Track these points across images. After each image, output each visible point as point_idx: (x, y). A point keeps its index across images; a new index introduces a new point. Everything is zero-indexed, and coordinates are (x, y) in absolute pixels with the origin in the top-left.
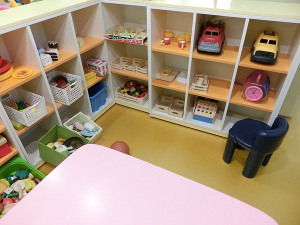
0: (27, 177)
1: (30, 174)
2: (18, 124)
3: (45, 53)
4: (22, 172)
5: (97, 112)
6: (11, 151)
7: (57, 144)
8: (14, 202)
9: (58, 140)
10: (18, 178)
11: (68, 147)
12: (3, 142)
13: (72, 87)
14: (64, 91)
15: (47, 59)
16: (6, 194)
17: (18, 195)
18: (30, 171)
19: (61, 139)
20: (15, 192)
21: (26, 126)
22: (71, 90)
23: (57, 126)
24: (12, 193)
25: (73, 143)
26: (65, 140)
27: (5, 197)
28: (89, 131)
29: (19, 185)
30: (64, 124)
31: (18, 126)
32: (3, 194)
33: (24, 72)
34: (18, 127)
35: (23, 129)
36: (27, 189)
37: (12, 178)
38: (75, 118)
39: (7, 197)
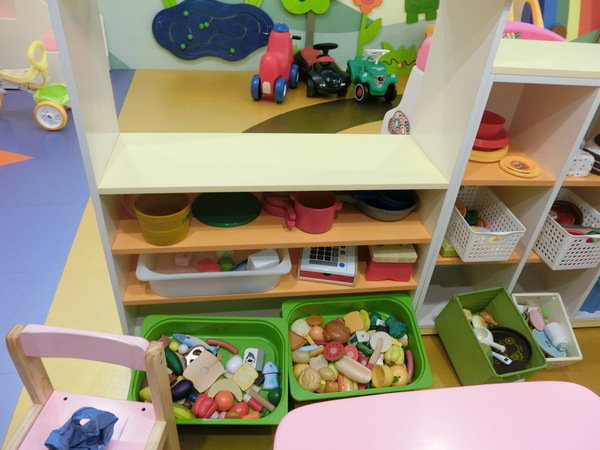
0: (398, 337)
1: (406, 337)
2: (448, 246)
3: (585, 150)
4: (397, 323)
5: (586, 315)
6: (407, 280)
7: (477, 321)
8: (359, 360)
9: (482, 313)
10: (386, 329)
11: (495, 341)
12: (410, 259)
13: (590, 240)
14: (570, 239)
15: (583, 163)
16: (356, 339)
17: (370, 356)
18: (408, 330)
19: (488, 317)
20: (370, 347)
21: (458, 257)
22: (584, 244)
23: (502, 291)
24: (365, 343)
25: (509, 341)
26: (496, 324)
27: (352, 341)
28: (549, 341)
29: (381, 341)
30: (514, 296)
31: (448, 249)
32: (351, 335)
33: (523, 166)
34: (446, 250)
35: (449, 259)
36: (388, 357)
37: (379, 322)
38: (538, 297)
39: (355, 344)
